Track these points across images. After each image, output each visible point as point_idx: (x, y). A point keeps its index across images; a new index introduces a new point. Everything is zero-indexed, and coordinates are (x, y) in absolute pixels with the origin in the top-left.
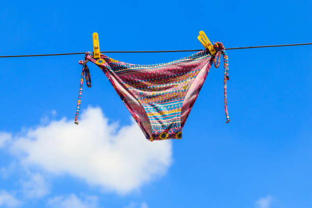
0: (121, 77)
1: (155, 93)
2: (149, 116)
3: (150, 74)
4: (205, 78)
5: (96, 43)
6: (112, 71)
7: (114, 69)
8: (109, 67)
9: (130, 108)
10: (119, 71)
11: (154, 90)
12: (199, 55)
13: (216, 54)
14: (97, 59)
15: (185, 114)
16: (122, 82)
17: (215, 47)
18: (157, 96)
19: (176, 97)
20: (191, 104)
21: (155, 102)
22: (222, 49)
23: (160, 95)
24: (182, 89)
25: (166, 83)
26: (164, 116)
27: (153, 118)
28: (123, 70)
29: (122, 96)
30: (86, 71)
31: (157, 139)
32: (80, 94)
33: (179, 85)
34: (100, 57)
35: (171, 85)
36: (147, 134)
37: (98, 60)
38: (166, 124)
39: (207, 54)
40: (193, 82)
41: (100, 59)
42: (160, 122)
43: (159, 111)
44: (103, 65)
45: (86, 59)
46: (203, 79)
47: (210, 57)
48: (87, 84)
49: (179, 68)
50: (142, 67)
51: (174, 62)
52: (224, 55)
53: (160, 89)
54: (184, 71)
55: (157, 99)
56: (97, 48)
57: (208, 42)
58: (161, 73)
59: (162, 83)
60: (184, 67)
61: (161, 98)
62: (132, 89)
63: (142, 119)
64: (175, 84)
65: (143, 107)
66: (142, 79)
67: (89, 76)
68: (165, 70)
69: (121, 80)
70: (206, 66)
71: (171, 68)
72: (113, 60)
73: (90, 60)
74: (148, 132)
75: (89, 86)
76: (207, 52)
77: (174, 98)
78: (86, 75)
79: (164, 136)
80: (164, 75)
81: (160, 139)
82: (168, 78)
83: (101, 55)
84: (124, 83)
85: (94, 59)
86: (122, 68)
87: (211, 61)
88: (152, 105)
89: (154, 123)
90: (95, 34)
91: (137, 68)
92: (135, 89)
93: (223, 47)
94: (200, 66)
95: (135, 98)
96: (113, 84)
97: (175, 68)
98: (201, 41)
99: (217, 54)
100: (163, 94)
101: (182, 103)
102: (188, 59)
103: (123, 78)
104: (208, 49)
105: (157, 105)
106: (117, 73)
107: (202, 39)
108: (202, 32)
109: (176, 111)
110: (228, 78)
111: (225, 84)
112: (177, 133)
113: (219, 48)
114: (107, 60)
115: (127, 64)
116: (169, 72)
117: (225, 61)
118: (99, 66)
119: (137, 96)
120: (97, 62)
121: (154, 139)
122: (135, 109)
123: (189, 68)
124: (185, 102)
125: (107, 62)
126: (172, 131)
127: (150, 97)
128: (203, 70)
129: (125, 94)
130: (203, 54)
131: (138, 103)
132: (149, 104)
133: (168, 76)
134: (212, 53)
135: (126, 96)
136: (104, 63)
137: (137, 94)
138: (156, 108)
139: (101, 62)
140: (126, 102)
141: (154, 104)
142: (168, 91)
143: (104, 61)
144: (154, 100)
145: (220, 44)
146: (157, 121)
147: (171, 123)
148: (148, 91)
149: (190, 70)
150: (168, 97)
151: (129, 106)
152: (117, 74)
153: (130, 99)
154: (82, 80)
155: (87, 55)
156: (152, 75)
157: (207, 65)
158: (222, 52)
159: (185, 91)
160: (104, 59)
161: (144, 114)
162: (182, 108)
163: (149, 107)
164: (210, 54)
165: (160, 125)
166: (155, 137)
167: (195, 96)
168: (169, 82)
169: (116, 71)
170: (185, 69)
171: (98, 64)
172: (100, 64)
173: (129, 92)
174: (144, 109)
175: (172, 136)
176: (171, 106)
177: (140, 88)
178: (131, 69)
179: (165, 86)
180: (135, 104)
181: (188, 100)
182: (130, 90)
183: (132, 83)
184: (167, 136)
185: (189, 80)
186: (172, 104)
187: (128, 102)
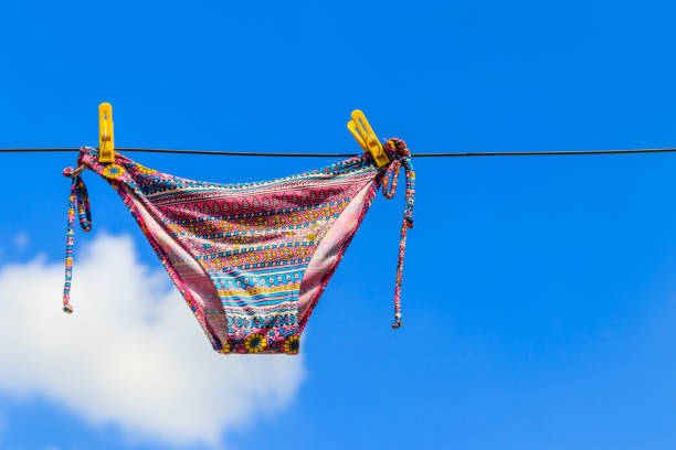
0: (159, 209)
1: (241, 247)
2: (222, 296)
3: (231, 205)
4: (360, 220)
5: (107, 127)
6: (140, 193)
7: (145, 190)
8: (134, 184)
9: (179, 278)
11: (239, 240)
12: (349, 167)
13: (388, 165)
14: (106, 164)
16: (163, 218)
17: (387, 149)
18: (245, 253)
19: (291, 256)
20: (325, 276)
21: (240, 267)
22: (403, 154)
23: (251, 251)
24: (305, 240)
25: (267, 226)
26: (260, 300)
27: (231, 301)
28: (167, 192)
29: (161, 251)
30: (80, 192)
31: (238, 351)
32: (71, 243)
33: (299, 233)
34: (113, 159)
35: (279, 231)
36: (215, 338)
37: (109, 167)
38: (263, 316)
39: (368, 164)
40: (332, 226)
41: (114, 166)
42: (249, 311)
43: (247, 286)
44: (121, 178)
45: (80, 163)
46: (355, 222)
47: (375, 173)
48: (82, 224)
49: (299, 193)
50: (212, 187)
51: (288, 179)
52: (407, 169)
53: (252, 240)
54: (315, 199)
55: (244, 260)
56: (109, 139)
57: (373, 136)
58: (256, 204)
59: (256, 227)
60: (313, 192)
61: (252, 259)
62: (185, 235)
64: (287, 230)
65: (209, 277)
66: (212, 213)
67: (87, 203)
68: (265, 198)
69: (160, 214)
70: (364, 192)
71: (280, 191)
72: (142, 169)
73: (90, 167)
74: (220, 335)
76: (369, 160)
77: (284, 259)
78: (80, 203)
79: (256, 344)
80: (263, 209)
81: (247, 352)
82: (273, 214)
83: (116, 157)
85: (101, 163)
86: (164, 186)
87: (378, 180)
88: (232, 274)
89: (233, 312)
90: (106, 106)
91: (201, 188)
92: (194, 237)
93: (406, 149)
94: (350, 192)
95: (192, 255)
96: (141, 223)
97: (291, 193)
98: (355, 132)
99: (392, 166)
100: (259, 249)
101: (303, 272)
102: (321, 175)
103: (165, 212)
104: (369, 153)
105: (243, 273)
107: (357, 129)
108: (357, 113)
109: (288, 288)
110: (410, 222)
111: (402, 236)
112: (287, 338)
113: (395, 153)
114: (130, 169)
115: (177, 178)
116: (276, 201)
117: (408, 185)
118: (110, 181)
119: (196, 253)
120: (106, 172)
121: (231, 350)
122: (190, 280)
123: (322, 195)
124: (310, 269)
125: (130, 172)
126: (275, 334)
127: (229, 256)
128: (356, 202)
129: (169, 247)
130: (359, 165)
132: (225, 270)
133: (273, 210)
134: (380, 163)
135: (171, 249)
136: (122, 175)
137: (197, 248)
138: (241, 280)
139: (114, 171)
140: (170, 265)
141: (236, 269)
142: (271, 243)
143: (122, 170)
144: (236, 261)
145: (400, 143)
146: (241, 308)
147: (274, 314)
148: (223, 242)
149: (324, 201)
150: (269, 256)
151: (176, 273)
152: (152, 202)
153: (179, 258)
154: (72, 212)
155: (82, 154)
156: (236, 207)
157: (366, 188)
158: (404, 163)
159: (313, 245)
160: (123, 165)
161: (210, 291)
162: (303, 282)
163: (225, 277)
164: (375, 165)
165: (248, 317)
166: (233, 343)
167: (334, 258)
168: (274, 225)
169: (150, 195)
170: (313, 197)
171: (108, 176)
172: (112, 177)
173: (179, 242)
174: (212, 281)
175: (276, 347)
176: (277, 276)
177: (205, 236)
178: (184, 190)
179: (263, 233)
180: (190, 270)
181: (317, 265)
182: (180, 238)
183: (186, 222)
184: (264, 345)
185: (321, 222)
186: (280, 273)
187: (176, 265)
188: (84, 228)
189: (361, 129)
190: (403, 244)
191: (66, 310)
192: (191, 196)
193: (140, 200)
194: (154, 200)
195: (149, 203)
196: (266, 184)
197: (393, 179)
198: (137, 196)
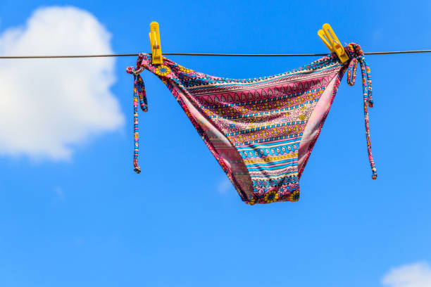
0: (197, 98)
1: (255, 126)
2: (247, 164)
3: (246, 95)
6: (182, 86)
7: (186, 84)
8: (177, 80)
9: (214, 149)
10: (195, 87)
11: (253, 120)
12: (322, 64)
13: (349, 62)
14: (157, 65)
15: (302, 159)
16: (200, 106)
17: (347, 51)
18: (259, 131)
19: (290, 132)
20: (311, 145)
21: (256, 141)
23: (263, 129)
24: (298, 120)
25: (270, 109)
26: (271, 164)
28: (202, 86)
29: (201, 129)
30: (140, 85)
31: (260, 202)
33: (292, 113)
34: (162, 62)
35: (279, 112)
36: (242, 192)
37: (159, 67)
38: (276, 178)
39: (334, 61)
40: (315, 108)
41: (162, 66)
42: (266, 175)
43: (262, 156)
44: (169, 76)
45: (139, 64)
46: (329, 104)
47: (339, 67)
48: (142, 107)
49: (291, 85)
51: (283, 75)
53: (262, 120)
54: (299, 90)
55: (258, 136)
56: (158, 47)
58: (264, 94)
59: (264, 110)
60: (300, 83)
61: (264, 135)
62: (216, 118)
63: (235, 168)
64: (284, 111)
65: (236, 149)
66: (233, 101)
67: (144, 92)
68: (269, 89)
69: (197, 102)
70: (333, 82)
71: (279, 84)
72: (184, 69)
73: (147, 68)
74: (245, 189)
76: (335, 58)
77: (285, 135)
78: (140, 92)
79: (271, 197)
80: (268, 97)
81: (265, 202)
82: (275, 101)
83: (164, 60)
84: (203, 108)
85: (153, 65)
86: (200, 82)
87: (341, 74)
88: (251, 146)
89: (256, 176)
90: (155, 24)
91: (225, 83)
92: (222, 119)
93: (361, 51)
94: (324, 82)
95: (223, 133)
96: (185, 109)
97: (286, 85)
98: (323, 38)
99: (352, 63)
100: (268, 128)
101: (298, 143)
102: (305, 71)
103: (201, 100)
104: (335, 54)
105: (259, 146)
106: (191, 91)
108: (326, 26)
109: (289, 156)
111: (365, 113)
112: (292, 192)
113: (354, 53)
114: (174, 69)
115: (208, 76)
116: (277, 92)
118: (160, 77)
119: (225, 131)
120: (158, 71)
121: (255, 202)
122: (223, 151)
123: (306, 86)
124: (303, 141)
125: (173, 71)
126: (284, 189)
127: (247, 133)
128: (329, 89)
129: (206, 127)
130: (328, 62)
131: (228, 142)
132: (246, 143)
133: (275, 98)
134: (343, 60)
135: (208, 128)
136: (169, 74)
137: (226, 127)
138: (258, 151)
139: (163, 70)
140: (207, 139)
141: (253, 143)
142: (275, 122)
143: (169, 70)
144: (253, 137)
145: (357, 47)
146: (260, 172)
147: (283, 176)
148: (242, 122)
149: (307, 89)
150: (275, 133)
151: (212, 145)
152: (191, 93)
153: (214, 135)
154: (136, 100)
155: (141, 58)
156: (250, 97)
157: (334, 79)
158: (359, 60)
159: (303, 124)
160: (169, 66)
161: (237, 160)
162: (299, 151)
163: (247, 149)
164: (340, 62)
165: (265, 179)
166: (258, 199)
167: (317, 131)
168: (275, 108)
169: (189, 88)
170: (301, 87)
171: (160, 74)
172: (162, 75)
173: (213, 123)
174: (239, 153)
175: (284, 197)
176: (281, 147)
177: (229, 117)
178: (214, 85)
179: (269, 114)
180: (223, 143)
181: (308, 138)
182: (214, 120)
183: (216, 107)
184: (276, 197)
185: (307, 105)
186: (283, 144)
187: (211, 139)
188: (144, 110)
191: (136, 170)
192: (219, 89)
193: (183, 92)
194: (192, 91)
195: (189, 94)
196: (269, 79)
197: (354, 70)
198: (181, 89)
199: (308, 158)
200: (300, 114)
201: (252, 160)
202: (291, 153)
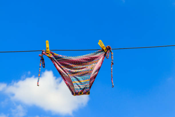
0: (59, 63)
1: (77, 71)
2: (73, 83)
3: (74, 61)
4: (102, 64)
5: (48, 46)
7: (56, 59)
8: (54, 58)
9: (64, 79)
11: (76, 69)
12: (99, 52)
13: (107, 51)
14: (48, 54)
15: (91, 82)
16: (60, 65)
17: (107, 48)
19: (88, 73)
20: (95, 77)
21: (77, 76)
22: (110, 49)
23: (79, 72)
24: (90, 69)
25: (82, 65)
26: (81, 83)
27: (75, 84)
29: (60, 73)
30: (42, 60)
31: (77, 95)
32: (40, 71)
33: (89, 67)
35: (85, 66)
38: (82, 87)
40: (97, 65)
42: (79, 86)
43: (78, 80)
45: (42, 53)
46: (101, 64)
47: (104, 53)
50: (70, 57)
51: (86, 55)
52: (111, 52)
53: (79, 69)
54: (92, 60)
56: (48, 48)
57: (103, 45)
58: (80, 61)
60: (91, 58)
61: (79, 74)
62: (65, 69)
63: (70, 84)
65: (70, 78)
66: (70, 63)
67: (44, 62)
68: (81, 59)
69: (59, 64)
70: (102, 58)
71: (84, 58)
72: (55, 54)
73: (44, 54)
74: (73, 91)
75: (44, 67)
76: (103, 50)
77: (86, 74)
78: (42, 62)
79: (81, 93)
81: (79, 95)
83: (50, 52)
84: (61, 66)
86: (60, 58)
87: (105, 55)
88: (75, 77)
89: (76, 87)
90: (47, 41)
91: (68, 58)
92: (67, 69)
94: (99, 58)
95: (66, 73)
96: (56, 66)
97: (87, 58)
98: (100, 45)
99: (108, 52)
100: (81, 71)
101: (90, 76)
102: (93, 54)
103: (61, 63)
104: (103, 49)
105: (78, 77)
106: (58, 61)
107: (100, 44)
109: (87, 81)
110: (113, 64)
111: (111, 67)
112: (87, 92)
113: (108, 49)
114: (53, 54)
115: (63, 56)
116: (84, 60)
117: (112, 55)
118: (49, 57)
119: (67, 73)
120: (48, 55)
121: (76, 95)
122: (67, 79)
124: (91, 76)
126: (85, 91)
127: (74, 73)
128: (101, 60)
130: (101, 52)
133: (83, 62)
134: (105, 51)
135: (62, 72)
136: (51, 56)
137: (68, 71)
139: (50, 55)
140: (62, 76)
141: (76, 76)
142: (83, 70)
143: (51, 55)
144: (76, 74)
145: (109, 47)
147: (84, 87)
148: (73, 69)
149: (94, 60)
150: (83, 73)
154: (41, 64)
155: (43, 51)
157: (102, 57)
158: (110, 51)
159: (92, 70)
160: (51, 53)
161: (71, 82)
162: (90, 79)
163: (74, 78)
164: (104, 52)
165: (79, 88)
167: (97, 73)
168: (84, 65)
175: (85, 93)
177: (69, 68)
178: (64, 58)
179: (81, 67)
181: (93, 75)
182: (64, 69)
183: (65, 65)
185: (93, 65)
186: (85, 77)
187: (63, 75)
188: (43, 67)
189: (101, 44)
190: (112, 68)
191: (38, 85)
192: (66, 60)
195: (57, 62)
196: (82, 56)
197: (108, 54)
198: (55, 60)
199: (94, 81)
200: (91, 67)
201: (75, 82)
202: (87, 79)
